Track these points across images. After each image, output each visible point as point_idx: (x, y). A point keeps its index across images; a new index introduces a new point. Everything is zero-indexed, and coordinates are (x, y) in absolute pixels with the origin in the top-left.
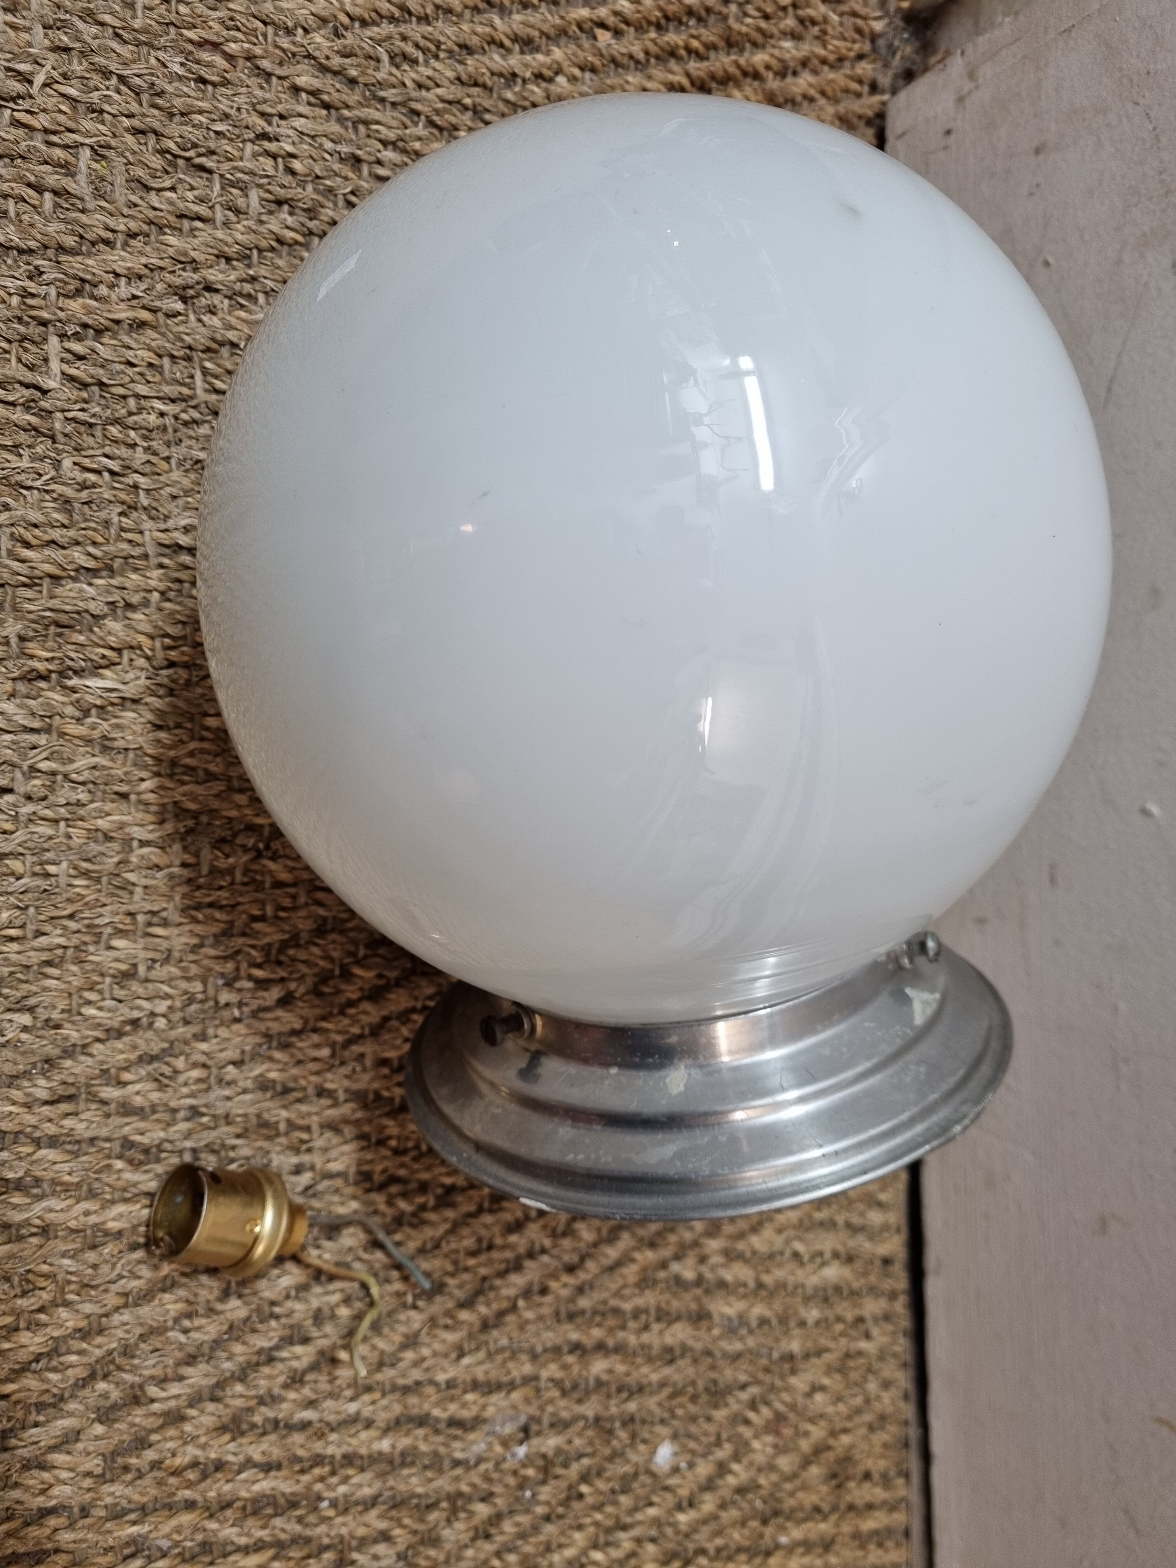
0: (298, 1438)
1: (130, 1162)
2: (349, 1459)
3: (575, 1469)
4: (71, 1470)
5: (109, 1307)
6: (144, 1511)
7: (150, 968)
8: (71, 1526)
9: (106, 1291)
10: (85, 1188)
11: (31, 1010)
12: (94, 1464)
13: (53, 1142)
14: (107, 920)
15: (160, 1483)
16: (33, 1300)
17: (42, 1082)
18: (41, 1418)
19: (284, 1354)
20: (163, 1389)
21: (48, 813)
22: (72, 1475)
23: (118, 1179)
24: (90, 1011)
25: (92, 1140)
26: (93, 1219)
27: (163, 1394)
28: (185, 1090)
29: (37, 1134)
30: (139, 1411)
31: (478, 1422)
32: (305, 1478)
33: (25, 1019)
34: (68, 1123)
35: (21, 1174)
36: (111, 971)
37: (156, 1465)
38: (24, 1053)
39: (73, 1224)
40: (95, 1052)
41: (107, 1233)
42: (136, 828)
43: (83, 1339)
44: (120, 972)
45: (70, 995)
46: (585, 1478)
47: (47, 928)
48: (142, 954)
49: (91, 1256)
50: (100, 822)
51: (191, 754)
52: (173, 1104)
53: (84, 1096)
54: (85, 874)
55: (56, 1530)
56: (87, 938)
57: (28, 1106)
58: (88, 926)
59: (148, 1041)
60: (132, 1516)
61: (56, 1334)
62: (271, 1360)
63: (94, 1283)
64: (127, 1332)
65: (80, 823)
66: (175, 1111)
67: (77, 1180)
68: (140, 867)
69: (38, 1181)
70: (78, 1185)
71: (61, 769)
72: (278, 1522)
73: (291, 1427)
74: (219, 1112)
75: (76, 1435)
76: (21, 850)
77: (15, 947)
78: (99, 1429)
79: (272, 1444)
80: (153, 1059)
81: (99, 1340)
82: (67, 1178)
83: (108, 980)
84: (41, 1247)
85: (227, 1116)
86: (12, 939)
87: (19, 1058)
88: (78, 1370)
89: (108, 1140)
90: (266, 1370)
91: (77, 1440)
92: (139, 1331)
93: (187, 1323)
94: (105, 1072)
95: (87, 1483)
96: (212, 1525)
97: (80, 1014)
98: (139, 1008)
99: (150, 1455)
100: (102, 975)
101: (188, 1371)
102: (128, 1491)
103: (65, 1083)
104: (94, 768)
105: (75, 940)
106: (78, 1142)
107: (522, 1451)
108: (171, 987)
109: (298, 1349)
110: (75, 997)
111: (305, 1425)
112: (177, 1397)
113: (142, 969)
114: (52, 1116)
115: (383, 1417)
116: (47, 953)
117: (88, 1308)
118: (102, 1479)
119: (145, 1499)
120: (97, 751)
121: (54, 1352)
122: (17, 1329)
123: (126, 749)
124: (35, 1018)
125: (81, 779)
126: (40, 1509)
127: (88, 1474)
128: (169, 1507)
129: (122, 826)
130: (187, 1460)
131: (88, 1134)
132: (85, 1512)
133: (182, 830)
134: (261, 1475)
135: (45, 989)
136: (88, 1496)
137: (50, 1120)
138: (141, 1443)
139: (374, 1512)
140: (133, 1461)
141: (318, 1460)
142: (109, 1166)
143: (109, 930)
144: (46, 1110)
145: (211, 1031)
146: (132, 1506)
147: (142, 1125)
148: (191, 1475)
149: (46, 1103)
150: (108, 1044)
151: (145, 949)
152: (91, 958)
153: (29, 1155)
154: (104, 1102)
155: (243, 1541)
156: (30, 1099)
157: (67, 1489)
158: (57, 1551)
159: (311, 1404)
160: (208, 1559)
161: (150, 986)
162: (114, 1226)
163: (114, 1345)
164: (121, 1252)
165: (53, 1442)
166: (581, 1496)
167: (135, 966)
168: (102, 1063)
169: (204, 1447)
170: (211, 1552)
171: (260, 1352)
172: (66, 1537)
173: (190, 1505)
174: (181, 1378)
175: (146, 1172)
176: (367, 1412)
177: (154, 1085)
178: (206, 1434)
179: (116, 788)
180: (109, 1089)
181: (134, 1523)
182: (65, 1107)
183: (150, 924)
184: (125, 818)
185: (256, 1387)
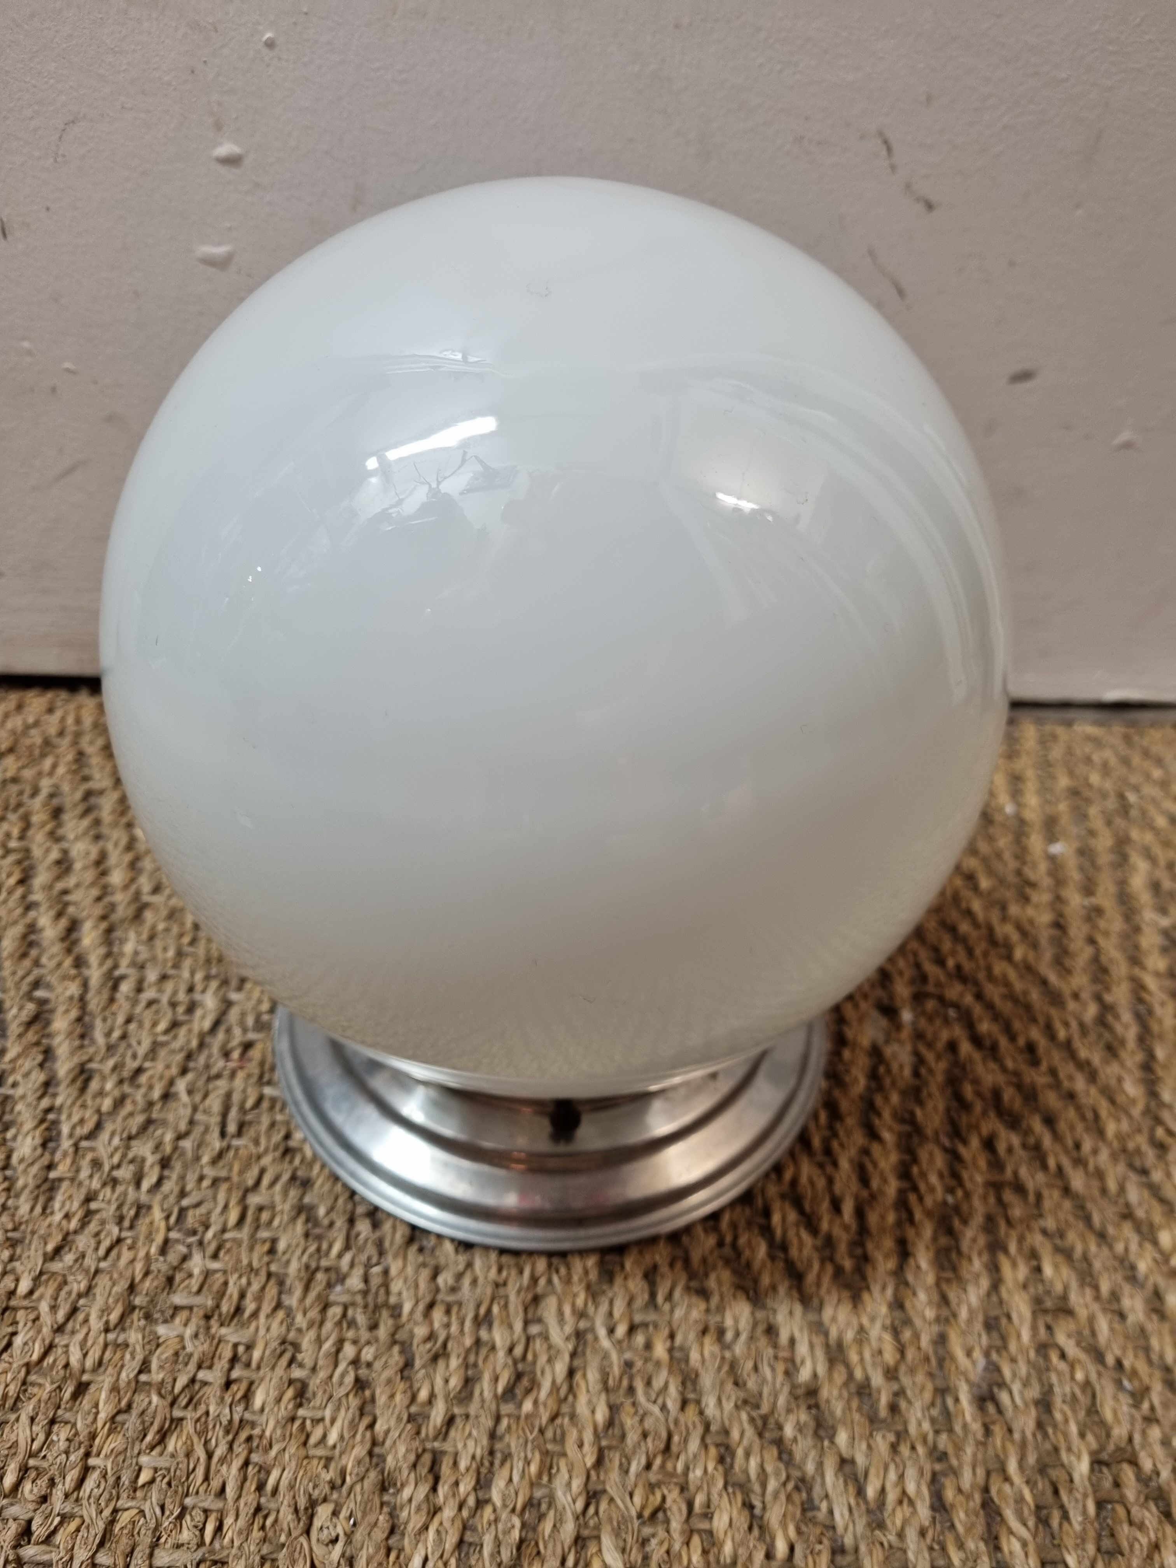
0: (873, 1219)
1: (528, 1391)
2: (904, 1174)
3: (930, 968)
4: (886, 1469)
5: (697, 1419)
6: (943, 1391)
7: (301, 1365)
8: (955, 1473)
9: (676, 1422)
10: (550, 1447)
11: (313, 1504)
12: (882, 1442)
13: (482, 1483)
14: (227, 1410)
15: (912, 1371)
16: (675, 1509)
17: (406, 1493)
18: (824, 1506)
19: (779, 1233)
20: (803, 1362)
21: (72, 1476)
22: (892, 1467)
23: (545, 1405)
24: (333, 1437)
25: (493, 1435)
26: (588, 1436)
27: (808, 1364)
28: (454, 1328)
29: (471, 1501)
30: (824, 1393)
31: (876, 1052)
32: (918, 1215)
33: (323, 1512)
34: (463, 1464)
35: (517, 1522)
36: (290, 1406)
37: (891, 1374)
38: (364, 1514)
39: (590, 1460)
40: (385, 1427)
41: (610, 1423)
42: (124, 1375)
43: (733, 1455)
44: (295, 1398)
45: (307, 1457)
46: (940, 962)
47: (215, 1484)
48: (280, 1370)
49: (632, 1437)
50: (102, 1416)
51: (54, 1308)
52: (468, 1341)
53: (436, 1444)
54: (163, 1437)
55: (960, 1490)
56: (243, 1435)
57: (435, 1511)
58: (227, 1432)
59: (385, 1366)
60: (950, 1401)
61: (720, 1484)
62: (784, 1247)
63: (664, 1435)
64: (729, 1398)
65: (97, 1441)
66: (478, 1342)
67: (537, 1456)
68: (172, 1371)
69: (530, 1503)
70: (546, 1453)
71: (20, 1458)
72: (965, 1245)
73: (863, 1230)
74: (489, 1291)
75: (845, 1463)
76: (107, 1513)
77: (229, 1521)
78: (842, 1438)
79: (878, 1247)
80: (408, 1364)
81: (735, 1435)
82: (533, 1468)
83: (301, 1412)
84: (612, 1500)
85: (497, 1285)
86: (219, 1529)
87: (371, 1518)
88: (767, 1456)
89: (498, 1419)
90: (794, 1252)
91: (853, 1462)
92: (729, 1387)
93: (729, 1336)
94: (411, 1419)
95: (905, 1450)
96: (963, 1314)
97: (334, 1447)
98: (343, 1375)
99: (877, 1379)
100: (293, 1419)
101: (784, 1338)
102: (918, 1405)
103: (414, 1466)
104: (32, 1419)
105: (240, 1449)
106: (492, 1453)
107: (907, 1016)
108: (327, 1339)
109: (776, 1219)
110: (312, 1452)
111: (860, 1214)
112: (812, 1346)
113: (297, 1373)
114: (452, 1480)
115: (859, 1138)
116: (248, 1484)
117: (694, 1445)
118: (901, 1435)
119: (930, 1386)
120: (13, 1417)
121: (744, 1487)
122: (710, 1533)
123: (24, 1383)
124: (325, 1500)
125: (41, 1437)
126: (933, 1508)
127: (894, 1448)
128: (941, 1362)
129: (115, 1389)
130: (888, 1337)
131: (485, 1441)
132: (942, 1457)
133: (143, 1322)
134: (911, 1261)
135: (291, 1487)
136: (921, 1450)
137: (457, 1484)
138: (864, 1391)
139: (962, 1150)
140: (884, 1400)
141: (902, 1204)
142: (528, 1417)
143: (239, 1409)
144: (443, 1490)
145: (393, 1300)
146: (938, 1402)
147: (487, 1377)
148: (907, 1335)
149: (434, 1489)
150: (378, 1412)
151: (273, 1368)
152: (268, 1433)
153: (495, 1510)
154: (450, 1421)
155: (985, 1283)
156: (424, 1507)
157: (911, 1474)
158: (986, 1490)
159: (836, 1206)
160: (1004, 1321)
161: (321, 1363)
162: (601, 1415)
163: (744, 1416)
164: (634, 1404)
165: (852, 1490)
166: (959, 967)
167: (291, 1382)
168: (399, 1419)
169: (873, 1319)
170: (997, 1318)
171: (772, 1257)
172: (967, 1479)
173: (941, 1340)
174: (792, 1341)
175: (543, 1372)
176: (853, 1152)
177: (441, 1363)
178: (859, 1317)
179: (67, 1395)
180: (433, 1414)
181: (957, 1400)
182: (445, 1469)
183: (248, 1365)
184: (107, 1386)
185: (810, 1262)
